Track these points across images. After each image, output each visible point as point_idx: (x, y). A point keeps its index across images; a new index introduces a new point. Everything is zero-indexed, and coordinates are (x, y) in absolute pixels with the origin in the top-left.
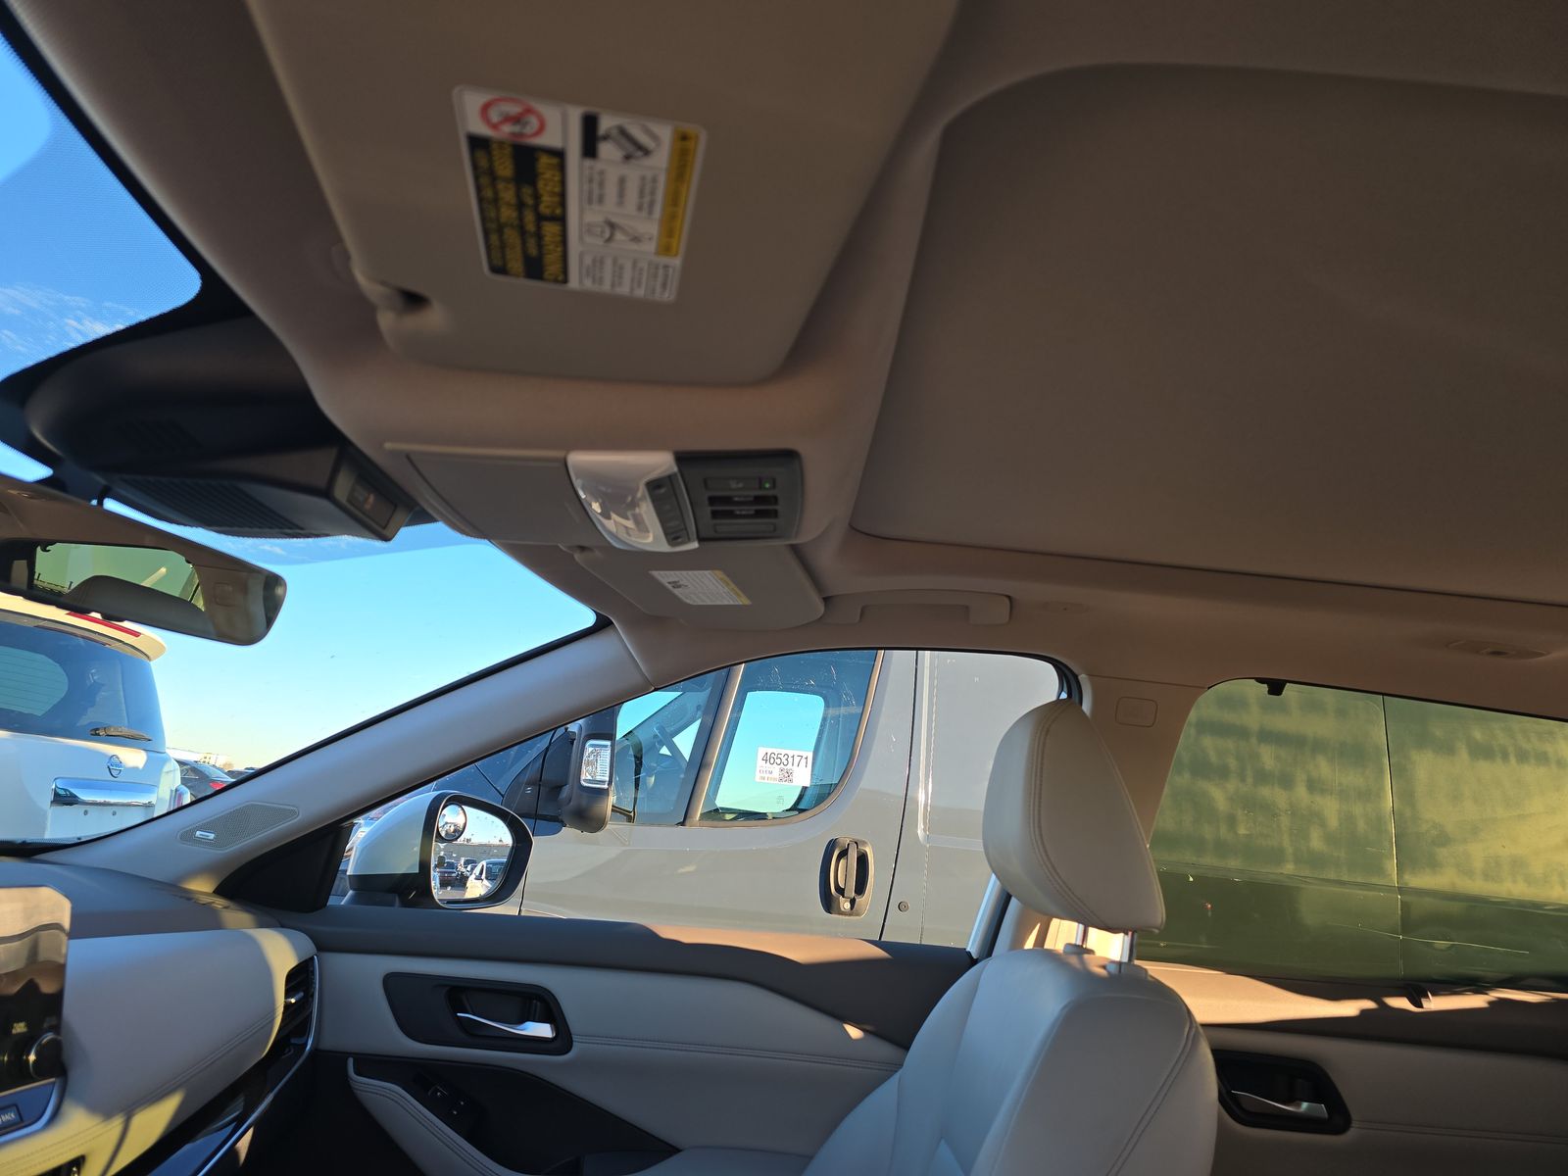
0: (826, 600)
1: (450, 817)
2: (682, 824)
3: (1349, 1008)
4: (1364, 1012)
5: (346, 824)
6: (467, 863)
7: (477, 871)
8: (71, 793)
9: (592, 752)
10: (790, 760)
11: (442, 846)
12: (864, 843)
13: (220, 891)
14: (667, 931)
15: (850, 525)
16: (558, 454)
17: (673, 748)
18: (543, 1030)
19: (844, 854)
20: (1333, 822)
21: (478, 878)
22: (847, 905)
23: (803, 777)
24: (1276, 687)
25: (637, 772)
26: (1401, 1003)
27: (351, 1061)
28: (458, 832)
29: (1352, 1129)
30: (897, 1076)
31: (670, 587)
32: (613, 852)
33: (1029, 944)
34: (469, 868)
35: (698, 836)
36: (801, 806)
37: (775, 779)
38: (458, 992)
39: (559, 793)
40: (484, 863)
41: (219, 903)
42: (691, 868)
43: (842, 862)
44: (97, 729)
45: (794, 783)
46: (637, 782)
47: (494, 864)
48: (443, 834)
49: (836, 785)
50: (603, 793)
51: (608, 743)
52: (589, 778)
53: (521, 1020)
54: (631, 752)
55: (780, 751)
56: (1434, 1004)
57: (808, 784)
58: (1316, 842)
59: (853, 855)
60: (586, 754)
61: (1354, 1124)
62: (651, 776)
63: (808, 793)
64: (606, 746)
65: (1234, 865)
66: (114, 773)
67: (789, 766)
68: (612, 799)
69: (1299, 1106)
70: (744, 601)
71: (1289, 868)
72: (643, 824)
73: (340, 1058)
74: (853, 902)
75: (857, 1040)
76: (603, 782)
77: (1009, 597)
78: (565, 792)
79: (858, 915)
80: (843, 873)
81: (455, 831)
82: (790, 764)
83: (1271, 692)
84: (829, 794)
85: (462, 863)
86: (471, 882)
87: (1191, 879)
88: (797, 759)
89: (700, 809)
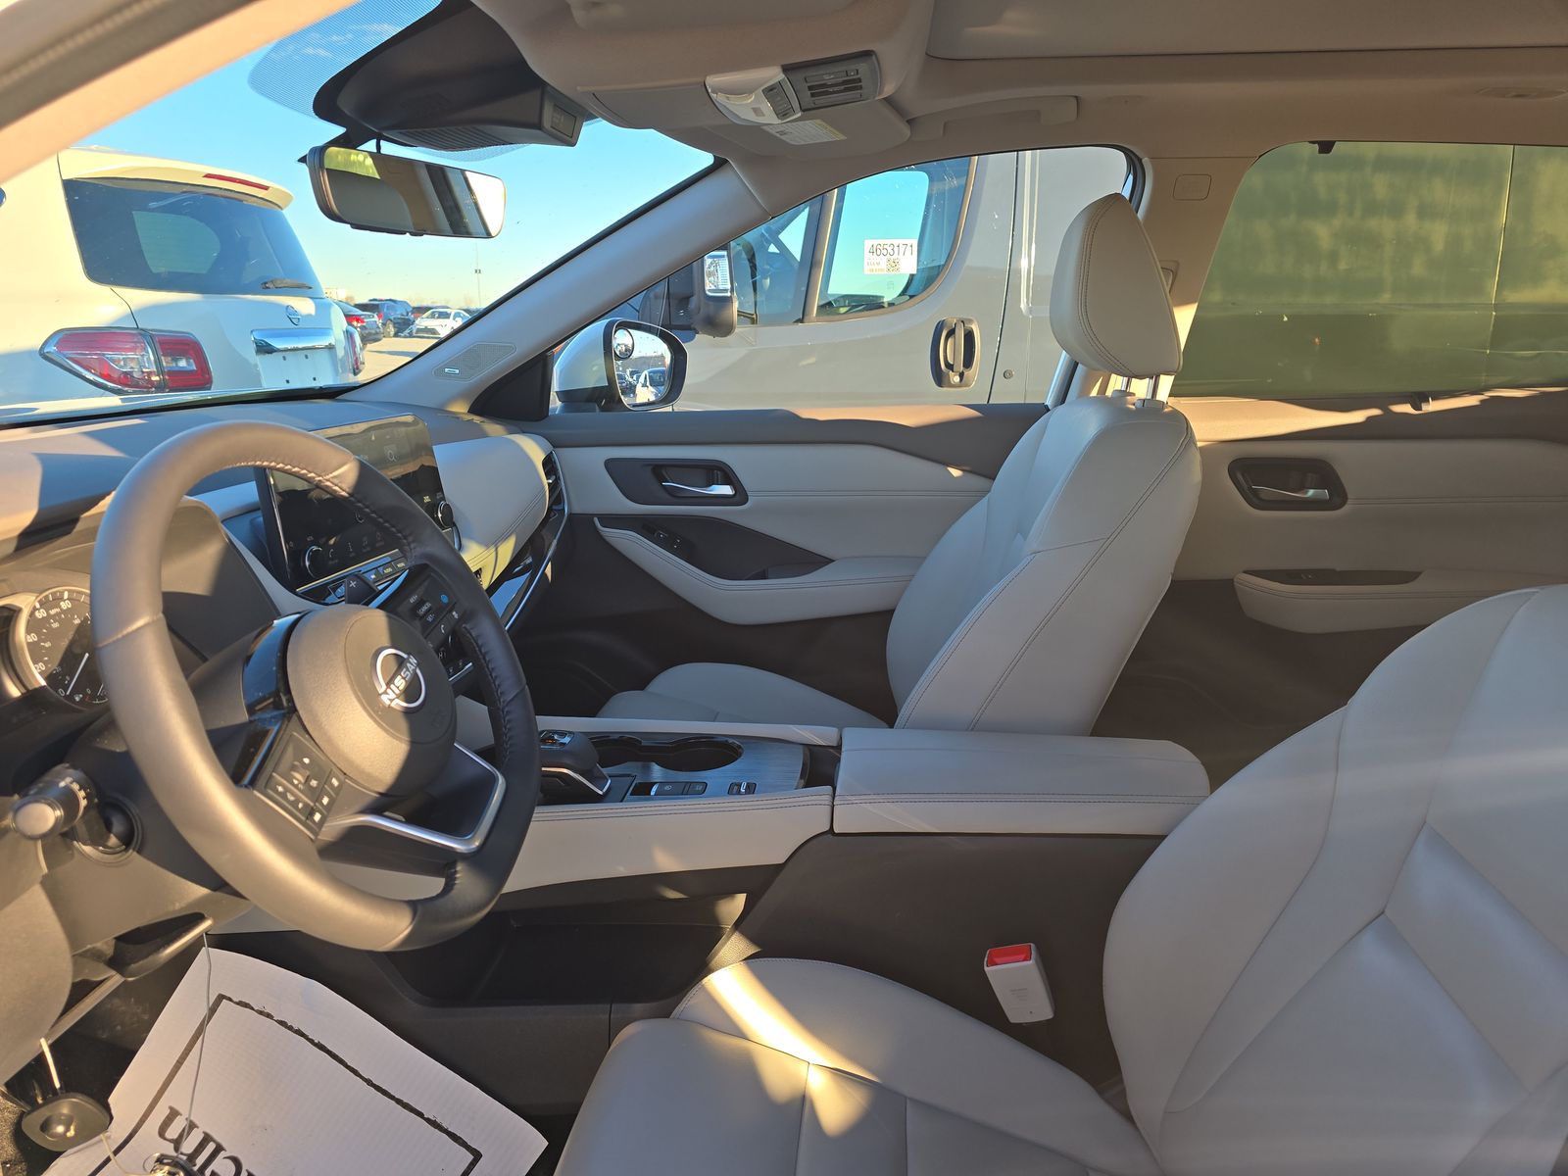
0: (909, 122)
1: (621, 339)
2: (801, 321)
3: (1357, 417)
4: (1370, 419)
5: (549, 354)
6: (632, 374)
7: (642, 380)
8: (266, 343)
9: (711, 263)
10: (896, 249)
11: (620, 362)
12: (970, 321)
13: (471, 411)
14: (806, 414)
15: (927, 54)
16: (699, 79)
17: (780, 245)
18: (726, 490)
19: (951, 333)
20: (1439, 245)
21: (644, 385)
22: (957, 379)
23: (909, 265)
24: (1326, 147)
25: (753, 275)
26: (1406, 408)
27: (596, 520)
28: (629, 351)
29: (1346, 506)
30: (985, 500)
31: (778, 135)
32: (742, 352)
33: (1094, 393)
34: (635, 377)
35: (817, 329)
36: (911, 291)
37: (882, 270)
38: (659, 469)
39: (688, 303)
40: (646, 372)
41: (477, 419)
42: (812, 360)
43: (950, 341)
44: (265, 283)
45: (902, 271)
46: (754, 284)
47: (654, 372)
48: (618, 353)
49: (944, 265)
50: (727, 301)
51: (725, 253)
52: (713, 288)
53: (709, 484)
54: (744, 255)
55: (885, 241)
56: (1433, 406)
57: (915, 272)
58: (1418, 268)
59: (960, 334)
60: (706, 267)
61: (1349, 501)
62: (766, 279)
63: (915, 278)
64: (723, 256)
65: (1330, 302)
66: (295, 321)
67: (896, 256)
68: (736, 305)
69: (1307, 492)
70: (841, 137)
71: (1386, 297)
72: (765, 325)
73: (587, 519)
74: (961, 375)
75: (957, 477)
76: (726, 290)
77: (1076, 97)
78: (694, 302)
79: (967, 385)
80: (952, 350)
81: (626, 350)
82: (896, 252)
83: (1320, 152)
84: (938, 275)
85: (628, 373)
86: (639, 389)
87: (1286, 319)
88: (902, 248)
89: (816, 302)
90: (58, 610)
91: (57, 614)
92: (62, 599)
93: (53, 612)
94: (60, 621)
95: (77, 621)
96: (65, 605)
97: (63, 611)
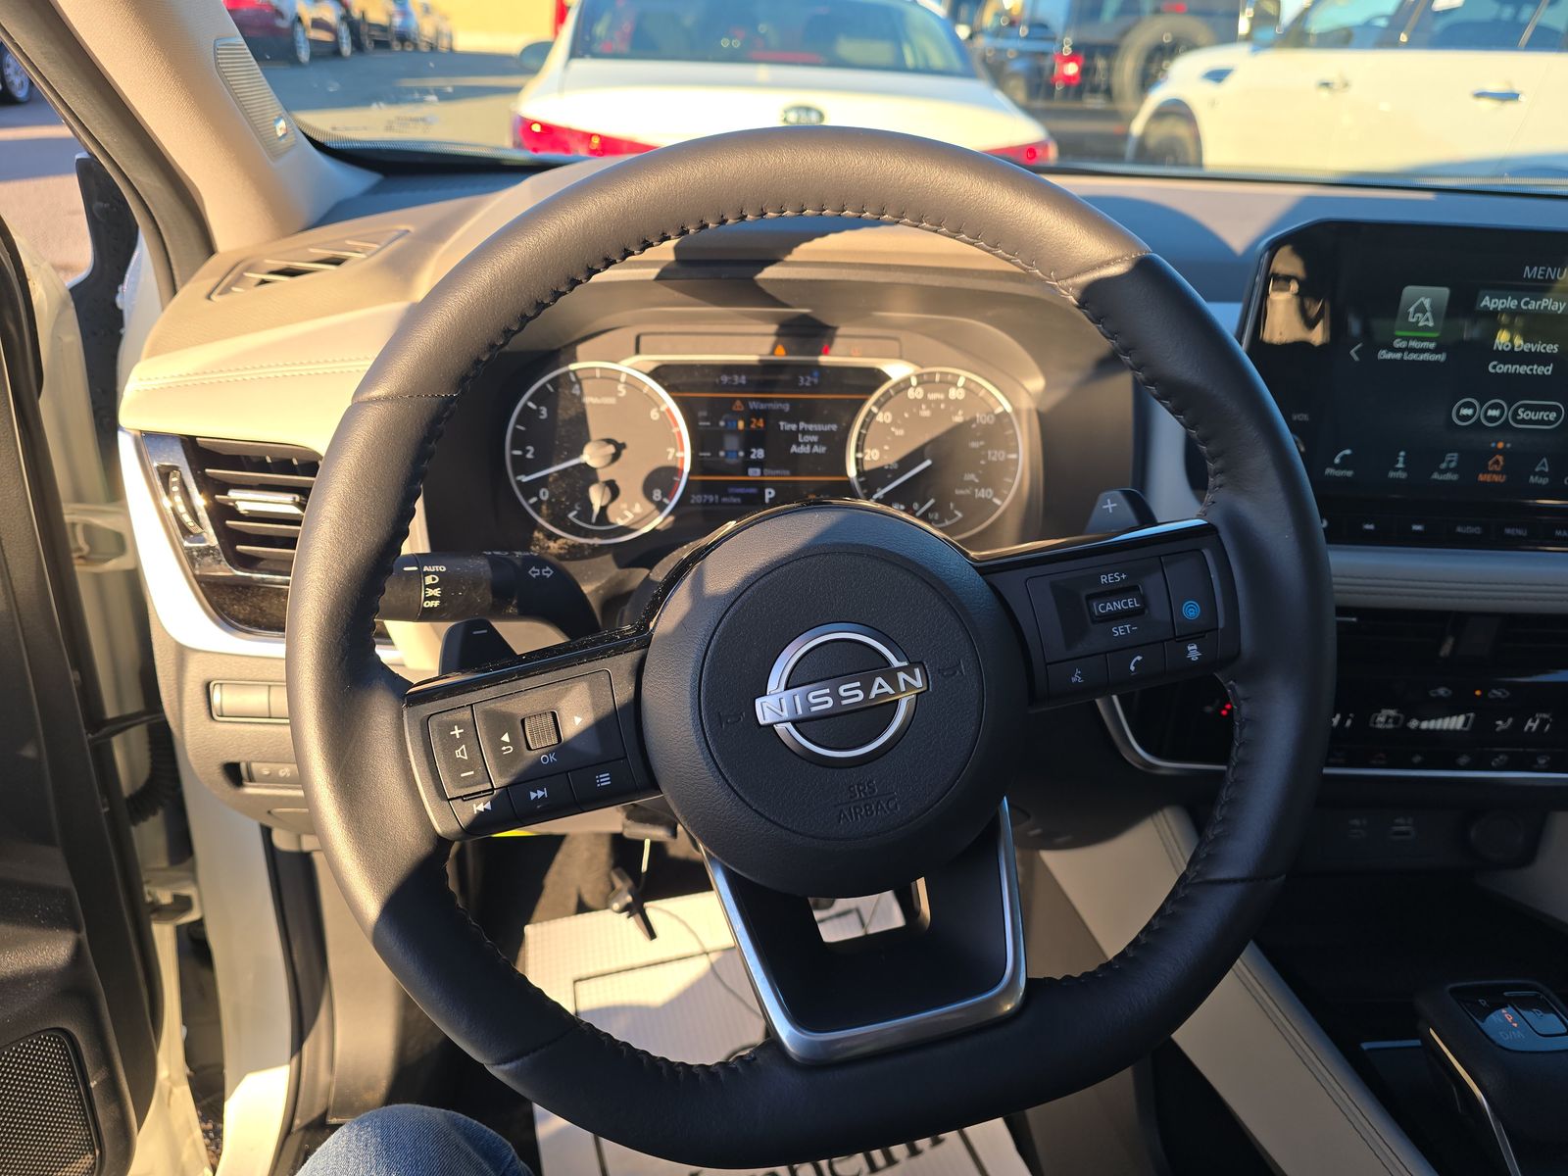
90: (941, 396)
91: (938, 402)
92: (955, 385)
93: (932, 396)
94: (933, 411)
95: (958, 419)
96: (953, 393)
97: (947, 400)
